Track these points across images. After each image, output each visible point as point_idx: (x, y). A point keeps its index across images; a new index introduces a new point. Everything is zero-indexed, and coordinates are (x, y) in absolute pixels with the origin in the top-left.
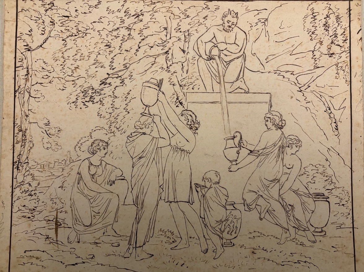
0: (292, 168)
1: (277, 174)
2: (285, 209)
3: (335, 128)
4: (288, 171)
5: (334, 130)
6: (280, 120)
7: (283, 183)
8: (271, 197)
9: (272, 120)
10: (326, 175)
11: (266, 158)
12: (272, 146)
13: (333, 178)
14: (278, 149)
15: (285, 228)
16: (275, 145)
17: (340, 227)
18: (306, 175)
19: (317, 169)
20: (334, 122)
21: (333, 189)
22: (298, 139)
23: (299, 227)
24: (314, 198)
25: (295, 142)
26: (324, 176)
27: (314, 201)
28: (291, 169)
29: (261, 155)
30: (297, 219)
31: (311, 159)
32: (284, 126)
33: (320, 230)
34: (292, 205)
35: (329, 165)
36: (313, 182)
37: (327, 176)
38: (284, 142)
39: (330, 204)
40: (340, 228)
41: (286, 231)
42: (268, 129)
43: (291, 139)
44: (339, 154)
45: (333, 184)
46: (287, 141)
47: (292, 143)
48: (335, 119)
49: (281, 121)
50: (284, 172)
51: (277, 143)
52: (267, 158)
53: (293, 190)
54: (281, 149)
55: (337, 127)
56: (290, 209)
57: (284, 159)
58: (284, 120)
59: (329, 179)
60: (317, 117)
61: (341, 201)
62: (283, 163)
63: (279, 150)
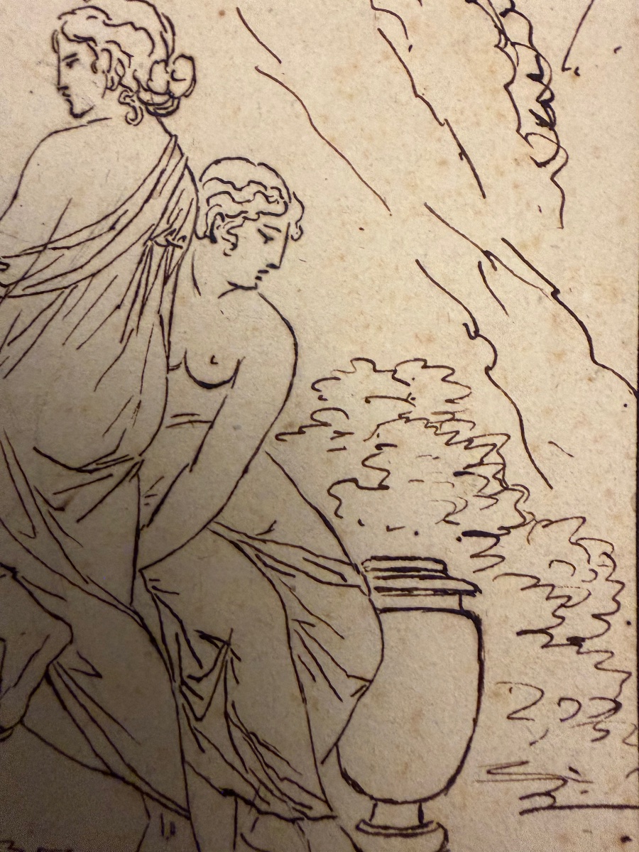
0: (232, 380)
1: (125, 421)
2: (169, 667)
3: (537, 117)
4: (204, 403)
5: (529, 125)
6: (160, 53)
7: (161, 488)
8: (80, 582)
9: (104, 58)
10: (465, 433)
11: (50, 312)
12: (97, 230)
13: (513, 452)
14: (138, 249)
15: (163, 801)
16: (119, 227)
17: (547, 801)
18: (329, 432)
19: (403, 391)
20: (531, 76)
21: (508, 530)
22: (278, 183)
23: (263, 792)
24: (378, 589)
25: (263, 205)
26: (447, 444)
27: (379, 612)
28: (224, 390)
29: (18, 291)
30: (250, 736)
31: (367, 326)
32: (186, 95)
33: (406, 817)
34: (225, 638)
35: (488, 369)
36: (375, 478)
37: (470, 440)
38: (184, 204)
39: (485, 638)
40: (551, 807)
41: (169, 817)
42: (76, 116)
43: (229, 188)
44: (555, 293)
45: (508, 498)
46: (203, 195)
47: (236, 209)
48: (538, 56)
49: (166, 62)
50: (171, 410)
51: (132, 207)
52: (59, 316)
53: (235, 537)
54: (158, 251)
55: (546, 104)
56: (207, 665)
57: (175, 320)
58: (188, 53)
59: (481, 463)
60: (411, 41)
61: (561, 612)
62: (168, 346)
63: (147, 255)
